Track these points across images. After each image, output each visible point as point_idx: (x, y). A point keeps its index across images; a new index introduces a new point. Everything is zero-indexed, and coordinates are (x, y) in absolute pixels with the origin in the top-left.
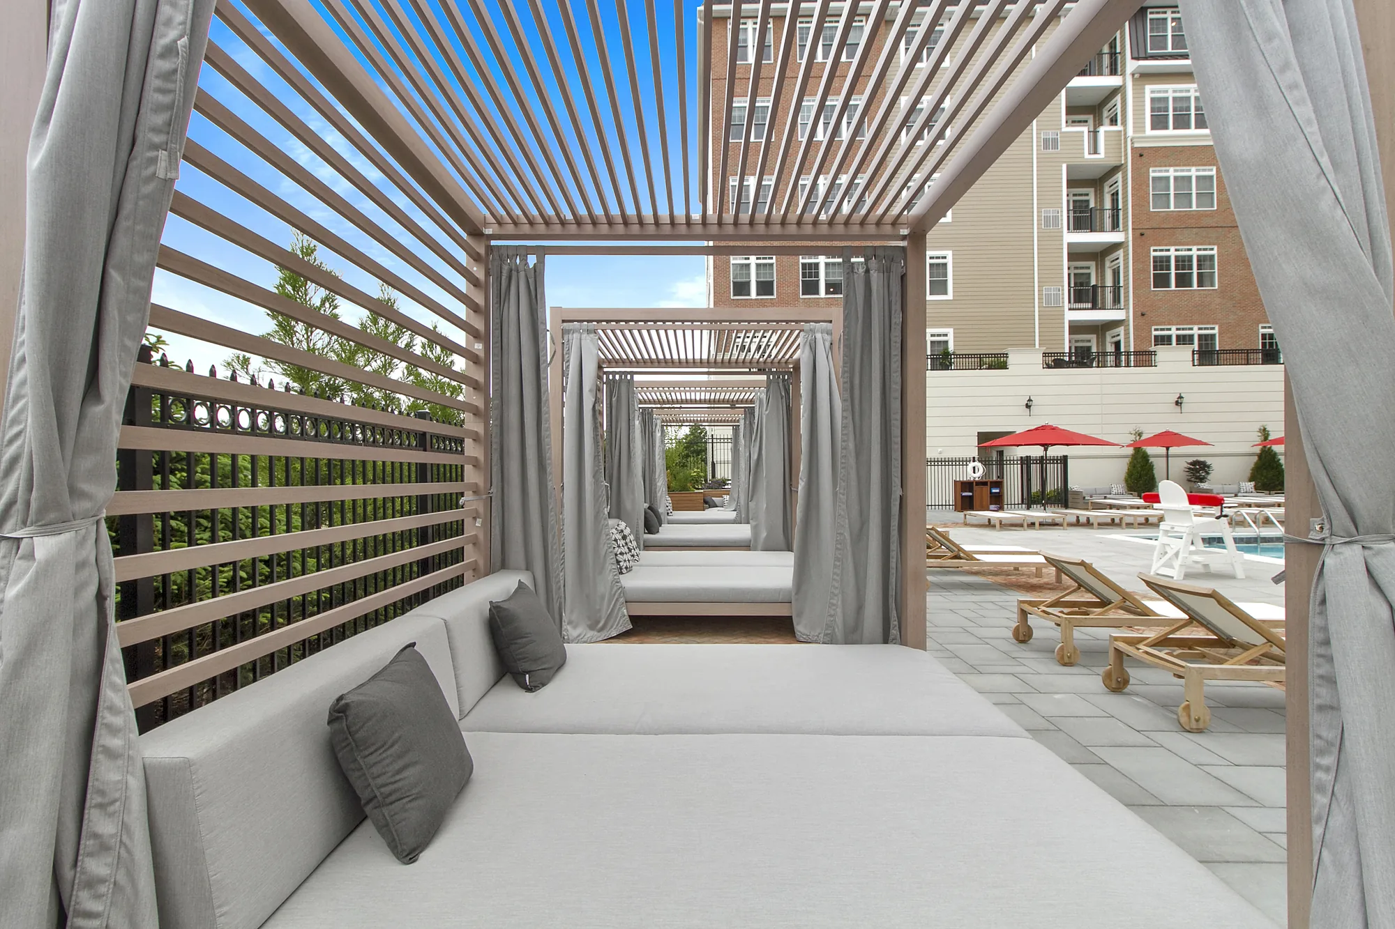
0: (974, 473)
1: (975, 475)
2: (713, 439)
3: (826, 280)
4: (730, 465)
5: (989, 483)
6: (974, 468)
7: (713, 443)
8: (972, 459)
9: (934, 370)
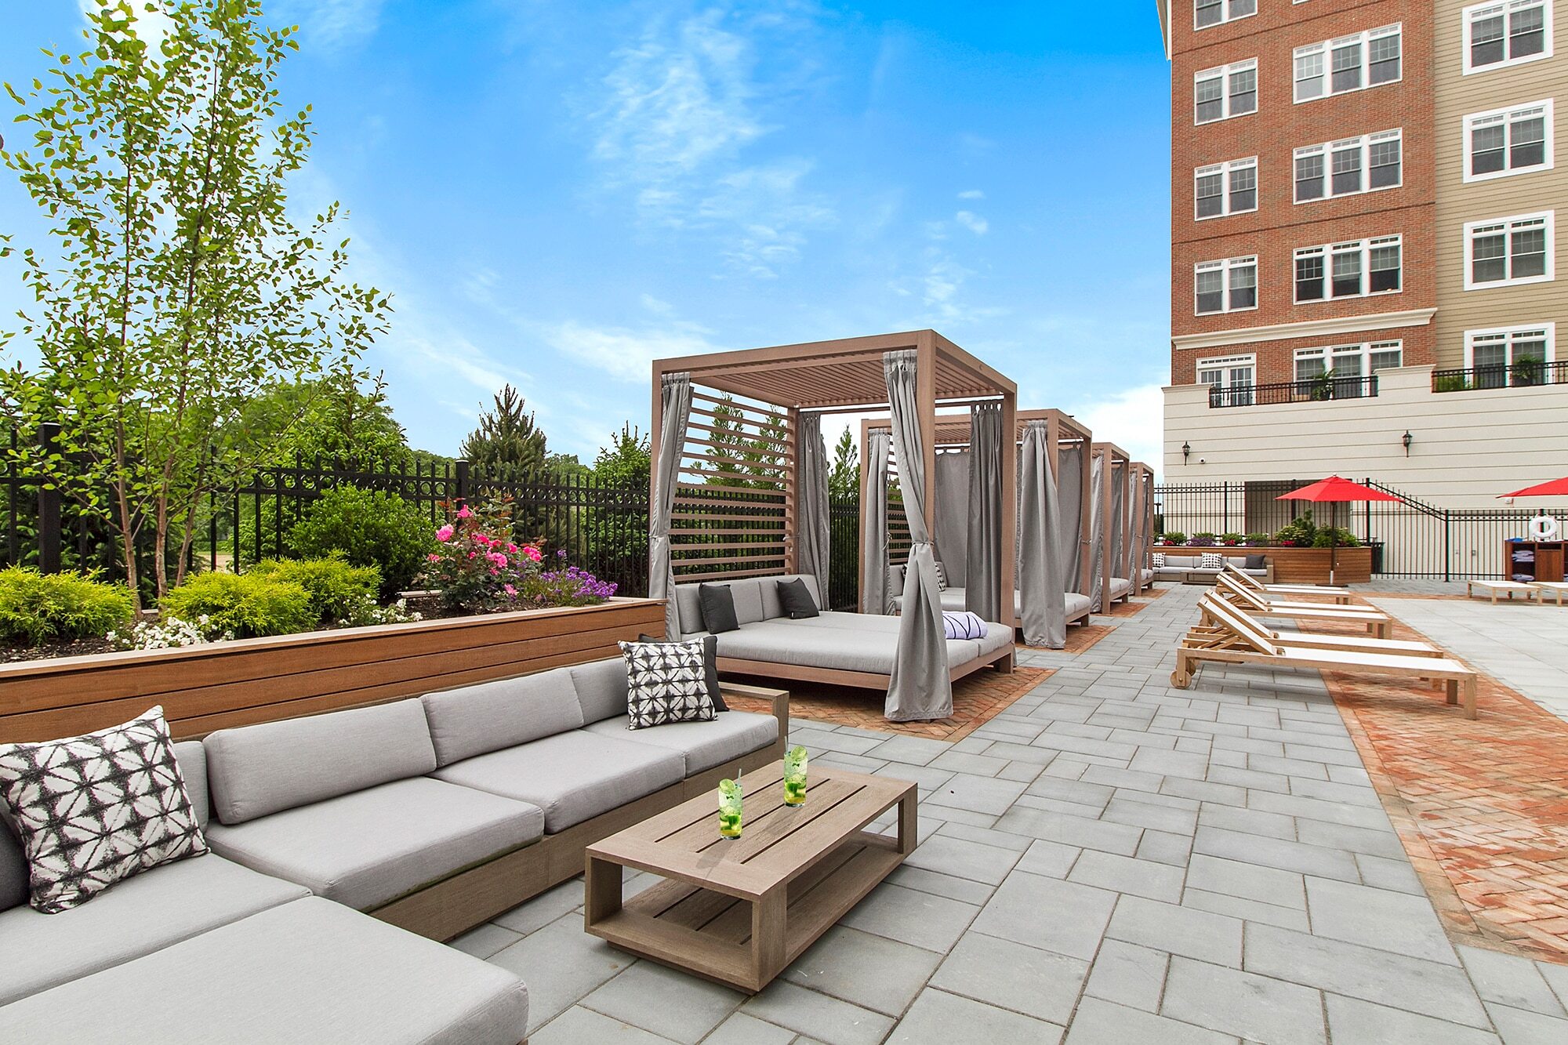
0: (1542, 531)
1: (1542, 535)
2: (1226, 487)
3: (1333, 278)
4: (1243, 518)
5: (1563, 547)
6: (1542, 524)
7: (1226, 492)
8: (1538, 512)
9: (1479, 388)
